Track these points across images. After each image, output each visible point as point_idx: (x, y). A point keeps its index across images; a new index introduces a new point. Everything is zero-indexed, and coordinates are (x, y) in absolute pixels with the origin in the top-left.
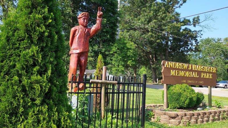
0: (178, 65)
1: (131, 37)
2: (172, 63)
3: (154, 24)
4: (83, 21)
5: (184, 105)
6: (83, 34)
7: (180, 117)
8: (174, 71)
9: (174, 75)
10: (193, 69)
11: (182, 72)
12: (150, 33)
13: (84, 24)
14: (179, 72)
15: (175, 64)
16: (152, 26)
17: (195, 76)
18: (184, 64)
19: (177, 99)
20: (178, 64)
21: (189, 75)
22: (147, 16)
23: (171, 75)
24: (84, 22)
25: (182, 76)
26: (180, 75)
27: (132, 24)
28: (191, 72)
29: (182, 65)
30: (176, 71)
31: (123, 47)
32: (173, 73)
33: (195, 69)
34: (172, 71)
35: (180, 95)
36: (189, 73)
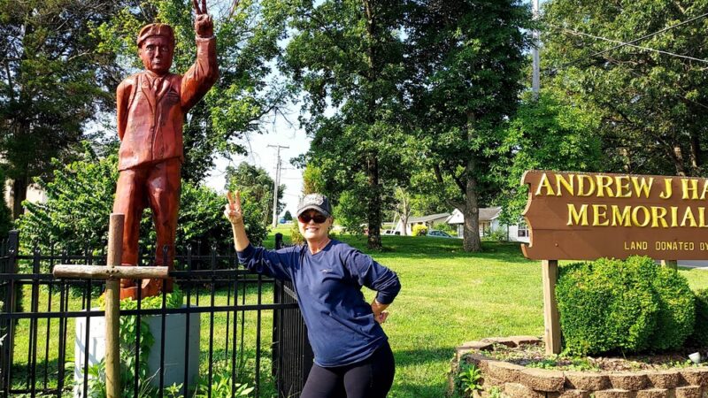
0: (604, 184)
1: (591, 90)
2: (571, 177)
3: (671, 37)
4: (150, 53)
5: (625, 341)
6: (151, 98)
7: (577, 392)
8: (584, 208)
9: (585, 222)
10: (685, 196)
11: (627, 209)
12: (656, 71)
13: (154, 64)
14: (610, 210)
15: (586, 180)
16: (665, 44)
17: (693, 224)
18: (635, 179)
19: (594, 319)
20: (605, 181)
21: (663, 221)
22: (645, 10)
23: (570, 222)
24: (152, 58)
25: (628, 223)
26: (614, 223)
27: (594, 45)
28: (674, 210)
29: (624, 182)
30: (596, 207)
31: (542, 125)
32: (577, 214)
33: (695, 196)
34: (571, 207)
35: (606, 299)
36: (664, 213)
